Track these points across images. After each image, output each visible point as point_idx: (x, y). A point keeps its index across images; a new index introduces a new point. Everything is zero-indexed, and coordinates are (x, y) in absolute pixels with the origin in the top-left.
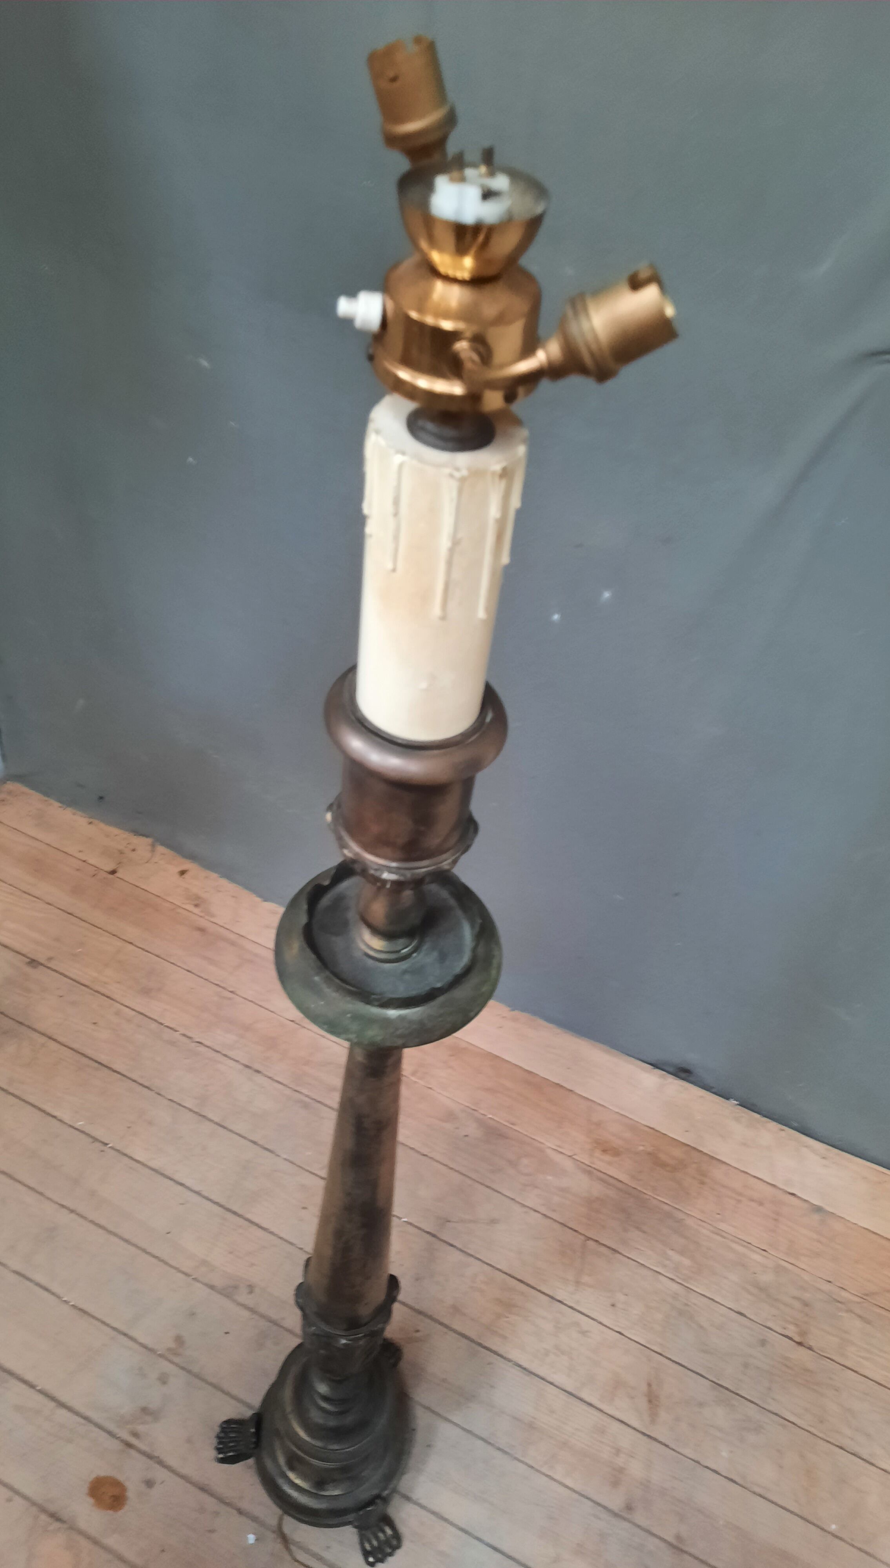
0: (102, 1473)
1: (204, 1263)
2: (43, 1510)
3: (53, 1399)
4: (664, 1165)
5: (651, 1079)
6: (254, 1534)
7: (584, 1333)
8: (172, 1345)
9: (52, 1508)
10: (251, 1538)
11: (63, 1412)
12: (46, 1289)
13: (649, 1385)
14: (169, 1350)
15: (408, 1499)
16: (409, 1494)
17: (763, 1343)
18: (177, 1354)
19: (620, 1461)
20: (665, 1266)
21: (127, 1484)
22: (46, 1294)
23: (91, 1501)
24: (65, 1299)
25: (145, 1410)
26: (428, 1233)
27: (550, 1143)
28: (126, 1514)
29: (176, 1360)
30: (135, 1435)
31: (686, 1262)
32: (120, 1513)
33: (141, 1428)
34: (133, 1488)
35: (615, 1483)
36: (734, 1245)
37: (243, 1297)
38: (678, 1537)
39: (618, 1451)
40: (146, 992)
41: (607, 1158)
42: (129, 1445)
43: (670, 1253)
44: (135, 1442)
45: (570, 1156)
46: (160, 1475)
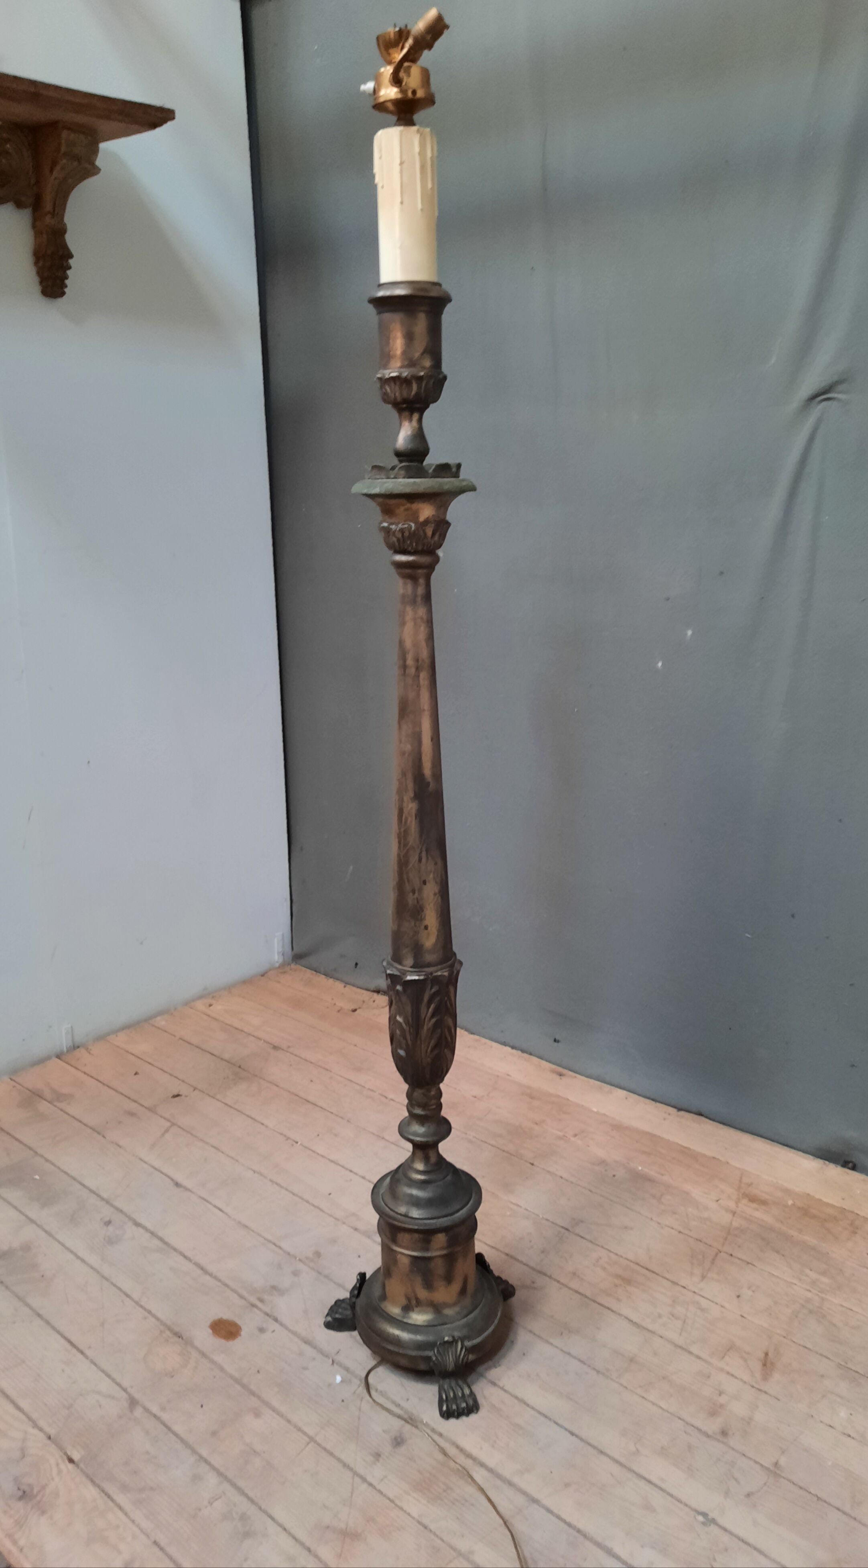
0: (225, 1317)
1: (355, 1215)
2: (169, 1329)
3: (202, 1269)
4: (813, 1217)
6: (342, 1377)
7: (703, 1310)
8: (310, 1255)
9: (176, 1329)
10: (339, 1379)
11: (208, 1277)
12: (220, 1210)
13: (767, 1354)
14: (307, 1258)
15: (494, 1384)
16: (497, 1382)
18: (312, 1261)
19: (722, 1400)
20: (799, 1280)
21: (243, 1327)
22: (221, 1213)
23: (210, 1331)
24: (232, 1217)
25: (274, 1288)
26: (560, 1227)
27: (695, 1190)
28: (236, 1345)
29: (311, 1264)
30: (261, 1300)
31: (825, 1281)
32: (231, 1342)
33: (266, 1297)
34: (247, 1331)
35: (712, 1414)
38: (776, 1464)
39: (720, 1393)
40: (358, 1070)
41: (752, 1205)
42: (254, 1306)
43: (808, 1272)
44: (259, 1304)
45: (717, 1201)
46: (273, 1327)
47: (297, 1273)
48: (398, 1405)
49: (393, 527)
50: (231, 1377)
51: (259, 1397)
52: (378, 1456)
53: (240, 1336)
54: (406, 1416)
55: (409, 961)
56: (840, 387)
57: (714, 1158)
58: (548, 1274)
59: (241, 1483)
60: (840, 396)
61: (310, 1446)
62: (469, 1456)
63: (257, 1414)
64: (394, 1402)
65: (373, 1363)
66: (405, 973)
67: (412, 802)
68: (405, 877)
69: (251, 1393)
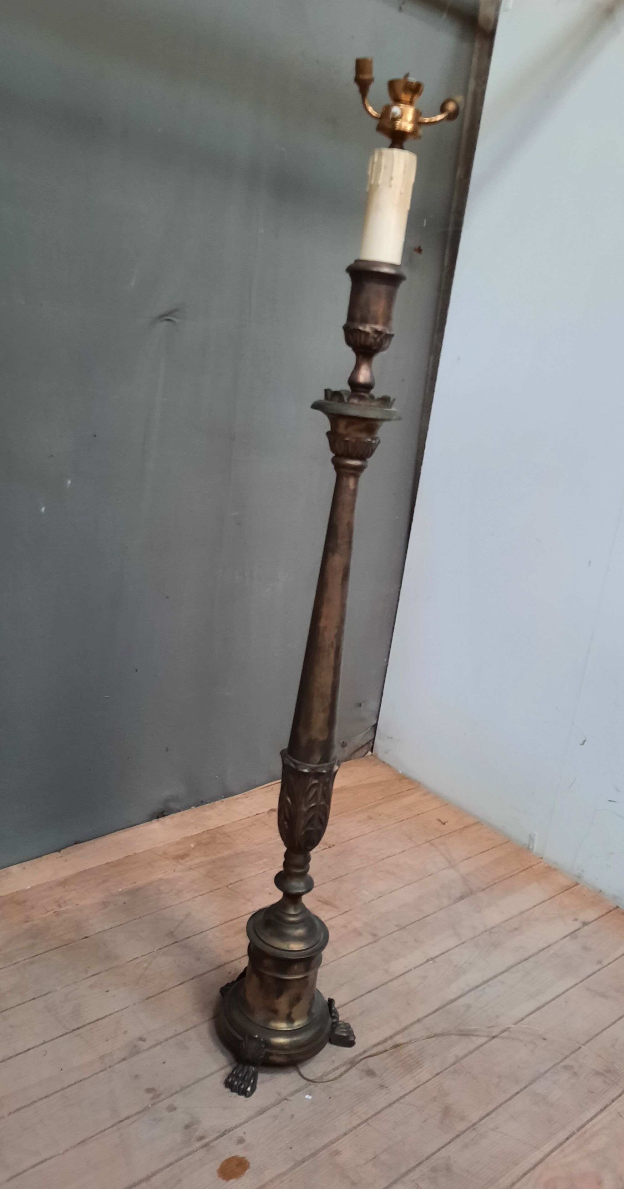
0: (217, 1168)
1: (102, 1058)
4: (209, 843)
5: (155, 825)
6: (306, 1094)
8: (151, 1095)
10: (308, 1097)
11: (154, 1179)
12: (42, 1162)
13: (319, 901)
14: (152, 1098)
17: (322, 856)
18: (159, 1095)
19: (350, 928)
20: (262, 868)
21: (233, 1155)
23: (232, 1181)
24: (62, 1152)
25: (187, 1127)
26: (172, 944)
27: (160, 875)
28: (254, 1158)
29: (163, 1097)
30: (201, 1138)
31: (266, 860)
32: (251, 1165)
33: (198, 1134)
34: (239, 1152)
35: (360, 934)
36: (269, 842)
37: (144, 1045)
39: (345, 926)
41: (187, 859)
42: (206, 1145)
43: (257, 863)
44: (206, 1140)
45: (174, 871)
46: (238, 1133)
47: (172, 1108)
48: (337, 1068)
50: (293, 1168)
51: (319, 1151)
52: (382, 1087)
53: (243, 1158)
54: (349, 1066)
56: (175, 314)
57: (126, 857)
58: (223, 964)
59: (404, 1169)
60: (174, 319)
61: (371, 1124)
62: (385, 1041)
63: (337, 1153)
64: (334, 1070)
65: (297, 1072)
69: (313, 1155)
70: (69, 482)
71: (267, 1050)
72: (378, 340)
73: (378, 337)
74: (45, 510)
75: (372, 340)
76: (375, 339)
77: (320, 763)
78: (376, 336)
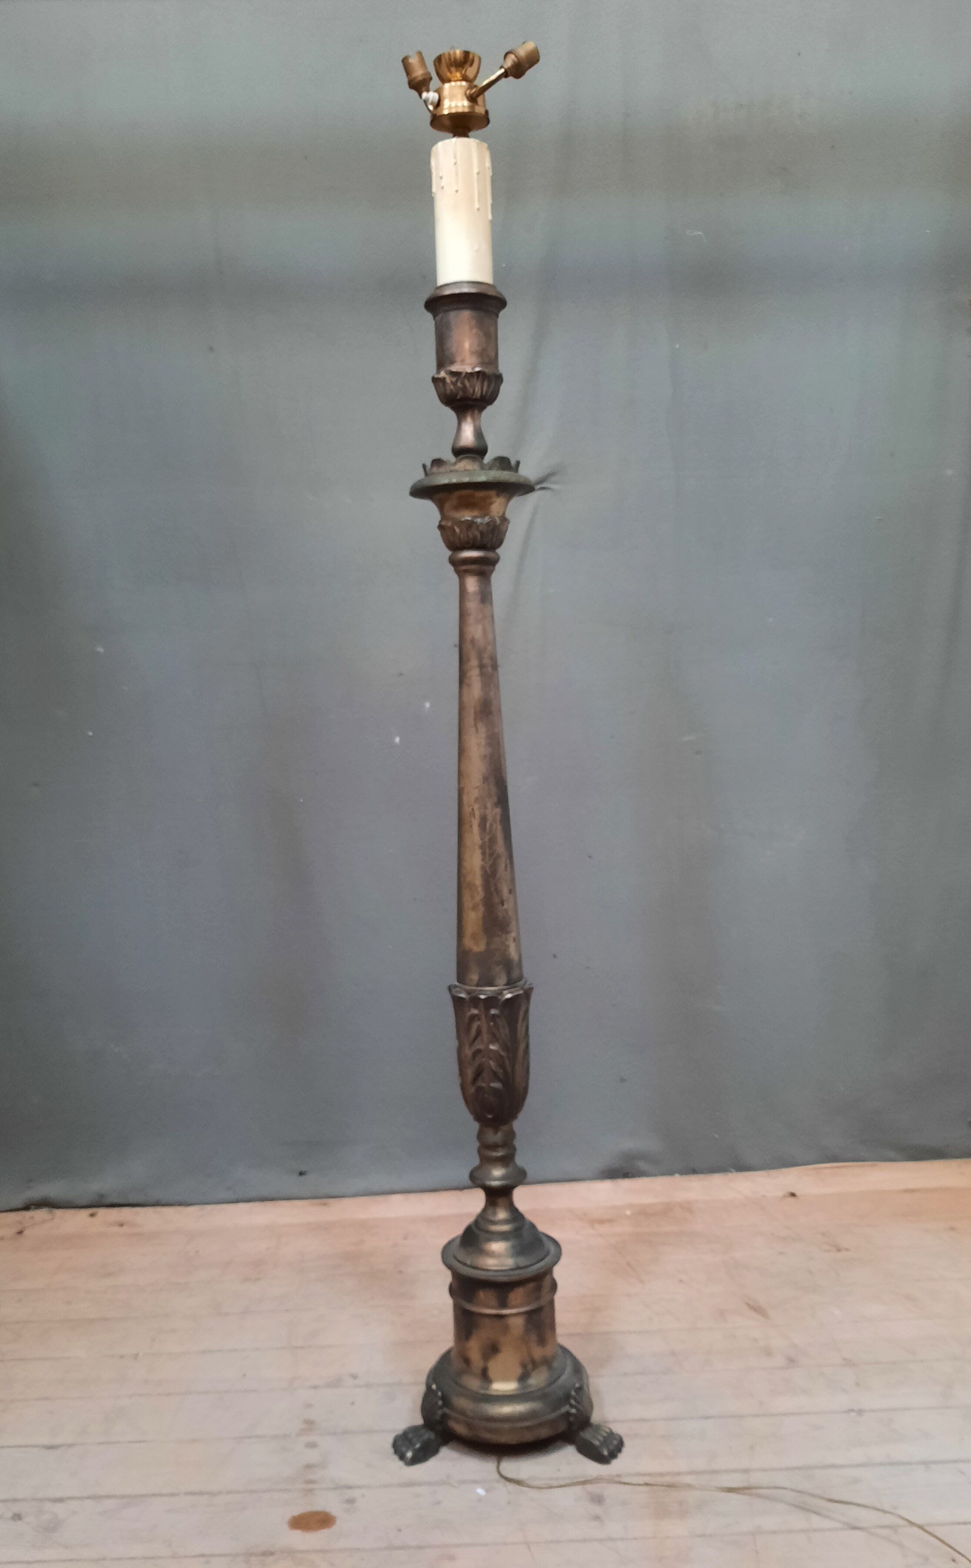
0: (296, 1514)
2: (252, 1554)
4: (654, 1214)
5: (604, 1185)
6: (481, 1488)
8: (303, 1426)
9: (258, 1551)
10: (480, 1491)
13: (747, 1304)
14: (302, 1430)
18: (313, 1429)
19: (762, 1343)
21: (326, 1510)
23: (298, 1531)
25: (308, 1467)
28: (342, 1525)
29: (315, 1432)
30: (311, 1482)
32: (335, 1526)
33: (311, 1477)
34: (336, 1510)
35: (769, 1354)
37: (350, 1382)
41: (607, 1225)
42: (309, 1490)
44: (314, 1486)
46: (356, 1493)
47: (312, 1445)
49: (479, 520)
50: (379, 1549)
51: (429, 1547)
52: (597, 1518)
53: (333, 1519)
54: (576, 1481)
55: (502, 980)
56: (554, 479)
60: (553, 486)
64: (551, 1479)
65: (496, 1464)
66: (500, 993)
67: (497, 807)
68: (493, 889)
69: (420, 1547)
70: (428, 705)
71: (447, 1410)
72: (459, 384)
73: (457, 381)
74: (400, 741)
75: (452, 387)
76: (454, 384)
77: (477, 985)
78: (454, 379)
